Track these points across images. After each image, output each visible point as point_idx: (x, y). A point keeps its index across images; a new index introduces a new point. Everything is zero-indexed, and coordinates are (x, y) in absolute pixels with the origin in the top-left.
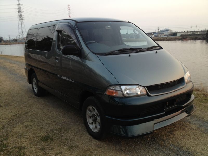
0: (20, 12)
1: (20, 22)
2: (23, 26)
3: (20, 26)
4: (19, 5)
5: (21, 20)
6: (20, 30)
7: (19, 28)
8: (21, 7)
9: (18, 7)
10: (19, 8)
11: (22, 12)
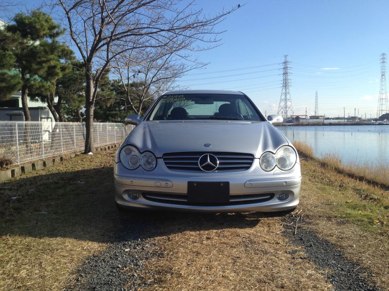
0: (285, 74)
1: (284, 90)
2: (288, 97)
3: (283, 97)
4: (285, 63)
5: (286, 86)
6: (283, 104)
7: (281, 100)
8: (288, 66)
9: (283, 67)
10: (285, 68)
11: (289, 74)
